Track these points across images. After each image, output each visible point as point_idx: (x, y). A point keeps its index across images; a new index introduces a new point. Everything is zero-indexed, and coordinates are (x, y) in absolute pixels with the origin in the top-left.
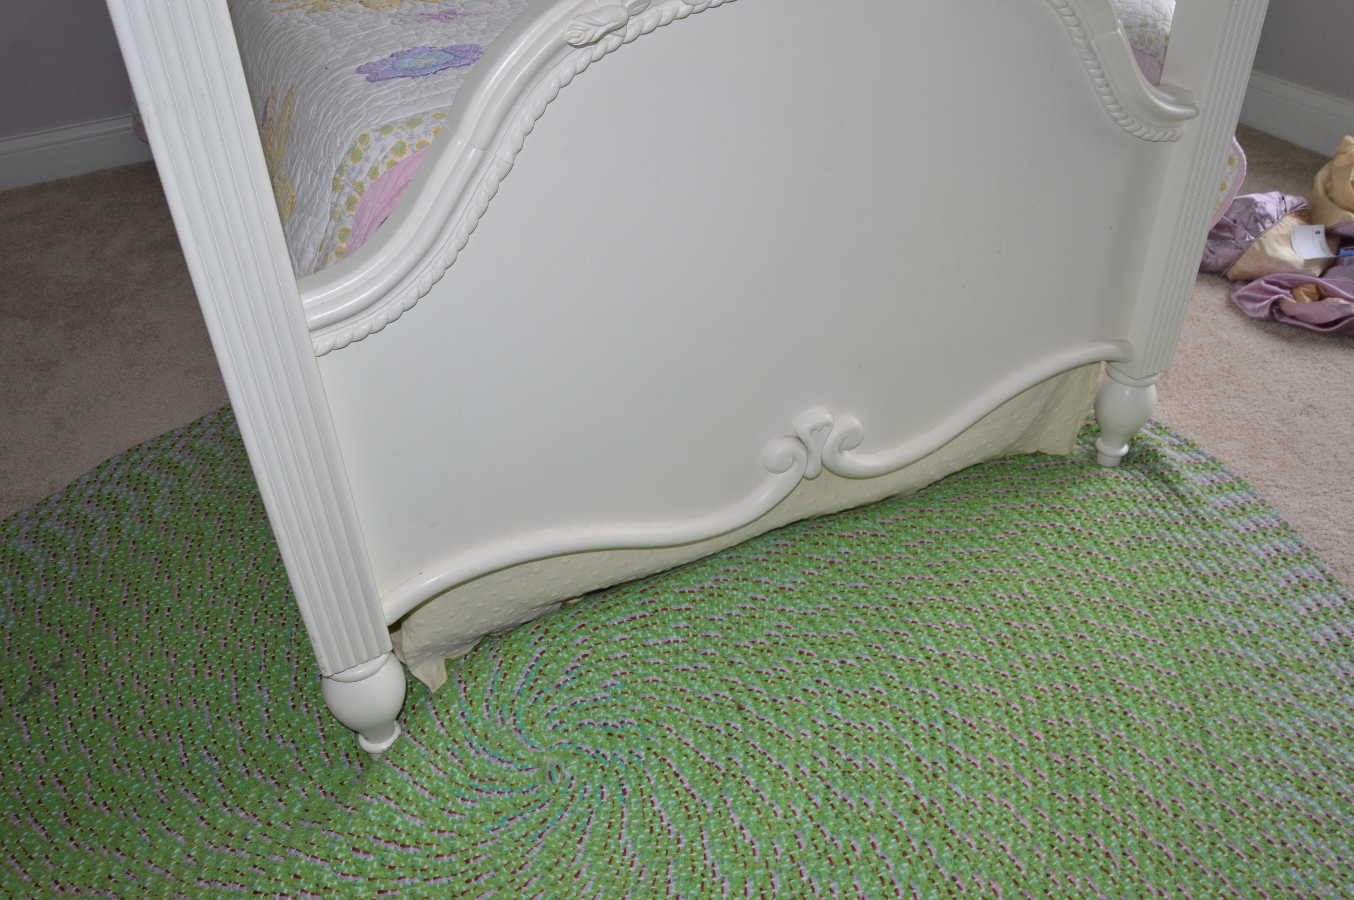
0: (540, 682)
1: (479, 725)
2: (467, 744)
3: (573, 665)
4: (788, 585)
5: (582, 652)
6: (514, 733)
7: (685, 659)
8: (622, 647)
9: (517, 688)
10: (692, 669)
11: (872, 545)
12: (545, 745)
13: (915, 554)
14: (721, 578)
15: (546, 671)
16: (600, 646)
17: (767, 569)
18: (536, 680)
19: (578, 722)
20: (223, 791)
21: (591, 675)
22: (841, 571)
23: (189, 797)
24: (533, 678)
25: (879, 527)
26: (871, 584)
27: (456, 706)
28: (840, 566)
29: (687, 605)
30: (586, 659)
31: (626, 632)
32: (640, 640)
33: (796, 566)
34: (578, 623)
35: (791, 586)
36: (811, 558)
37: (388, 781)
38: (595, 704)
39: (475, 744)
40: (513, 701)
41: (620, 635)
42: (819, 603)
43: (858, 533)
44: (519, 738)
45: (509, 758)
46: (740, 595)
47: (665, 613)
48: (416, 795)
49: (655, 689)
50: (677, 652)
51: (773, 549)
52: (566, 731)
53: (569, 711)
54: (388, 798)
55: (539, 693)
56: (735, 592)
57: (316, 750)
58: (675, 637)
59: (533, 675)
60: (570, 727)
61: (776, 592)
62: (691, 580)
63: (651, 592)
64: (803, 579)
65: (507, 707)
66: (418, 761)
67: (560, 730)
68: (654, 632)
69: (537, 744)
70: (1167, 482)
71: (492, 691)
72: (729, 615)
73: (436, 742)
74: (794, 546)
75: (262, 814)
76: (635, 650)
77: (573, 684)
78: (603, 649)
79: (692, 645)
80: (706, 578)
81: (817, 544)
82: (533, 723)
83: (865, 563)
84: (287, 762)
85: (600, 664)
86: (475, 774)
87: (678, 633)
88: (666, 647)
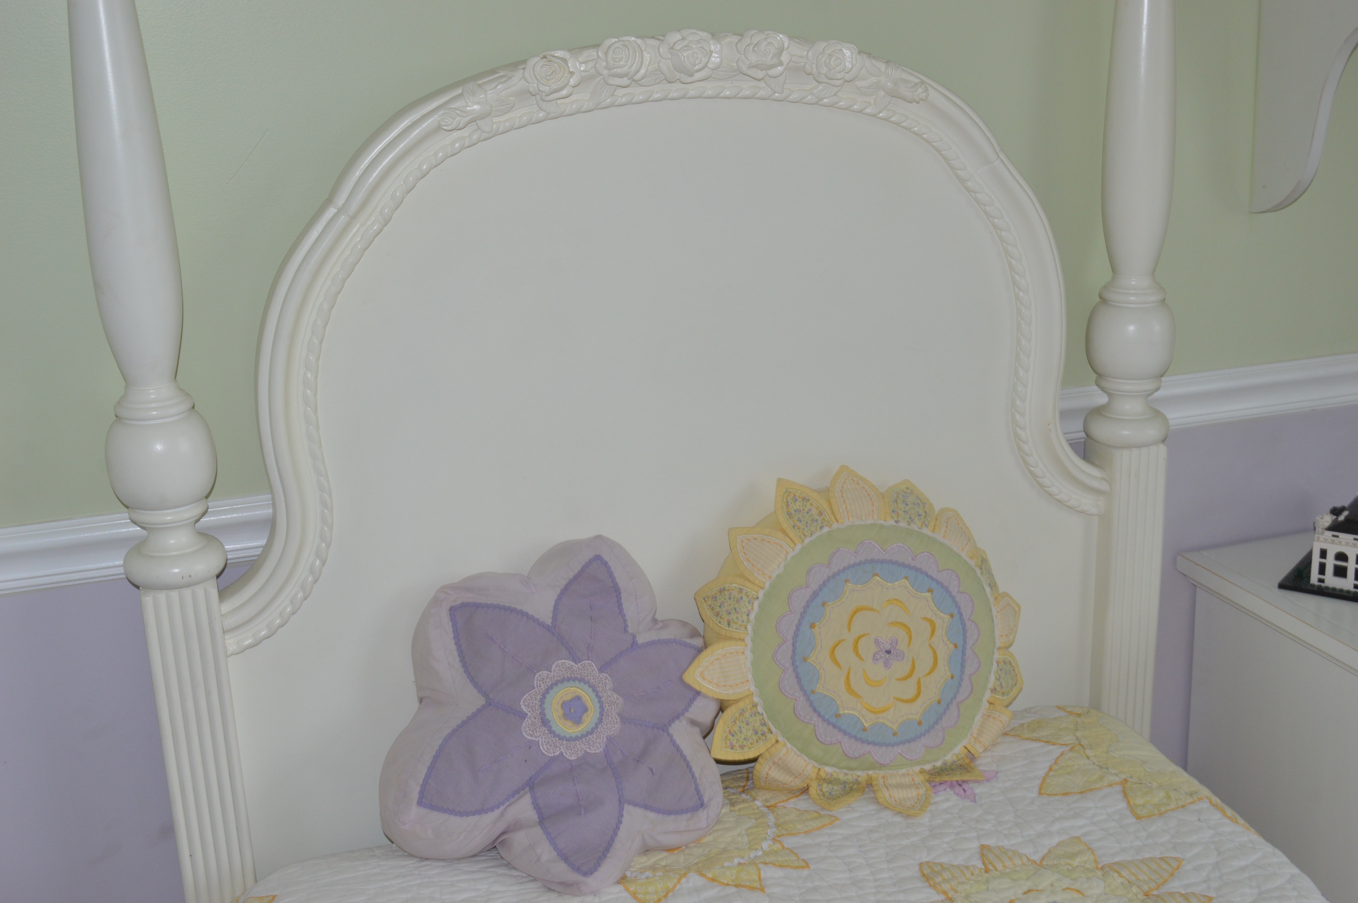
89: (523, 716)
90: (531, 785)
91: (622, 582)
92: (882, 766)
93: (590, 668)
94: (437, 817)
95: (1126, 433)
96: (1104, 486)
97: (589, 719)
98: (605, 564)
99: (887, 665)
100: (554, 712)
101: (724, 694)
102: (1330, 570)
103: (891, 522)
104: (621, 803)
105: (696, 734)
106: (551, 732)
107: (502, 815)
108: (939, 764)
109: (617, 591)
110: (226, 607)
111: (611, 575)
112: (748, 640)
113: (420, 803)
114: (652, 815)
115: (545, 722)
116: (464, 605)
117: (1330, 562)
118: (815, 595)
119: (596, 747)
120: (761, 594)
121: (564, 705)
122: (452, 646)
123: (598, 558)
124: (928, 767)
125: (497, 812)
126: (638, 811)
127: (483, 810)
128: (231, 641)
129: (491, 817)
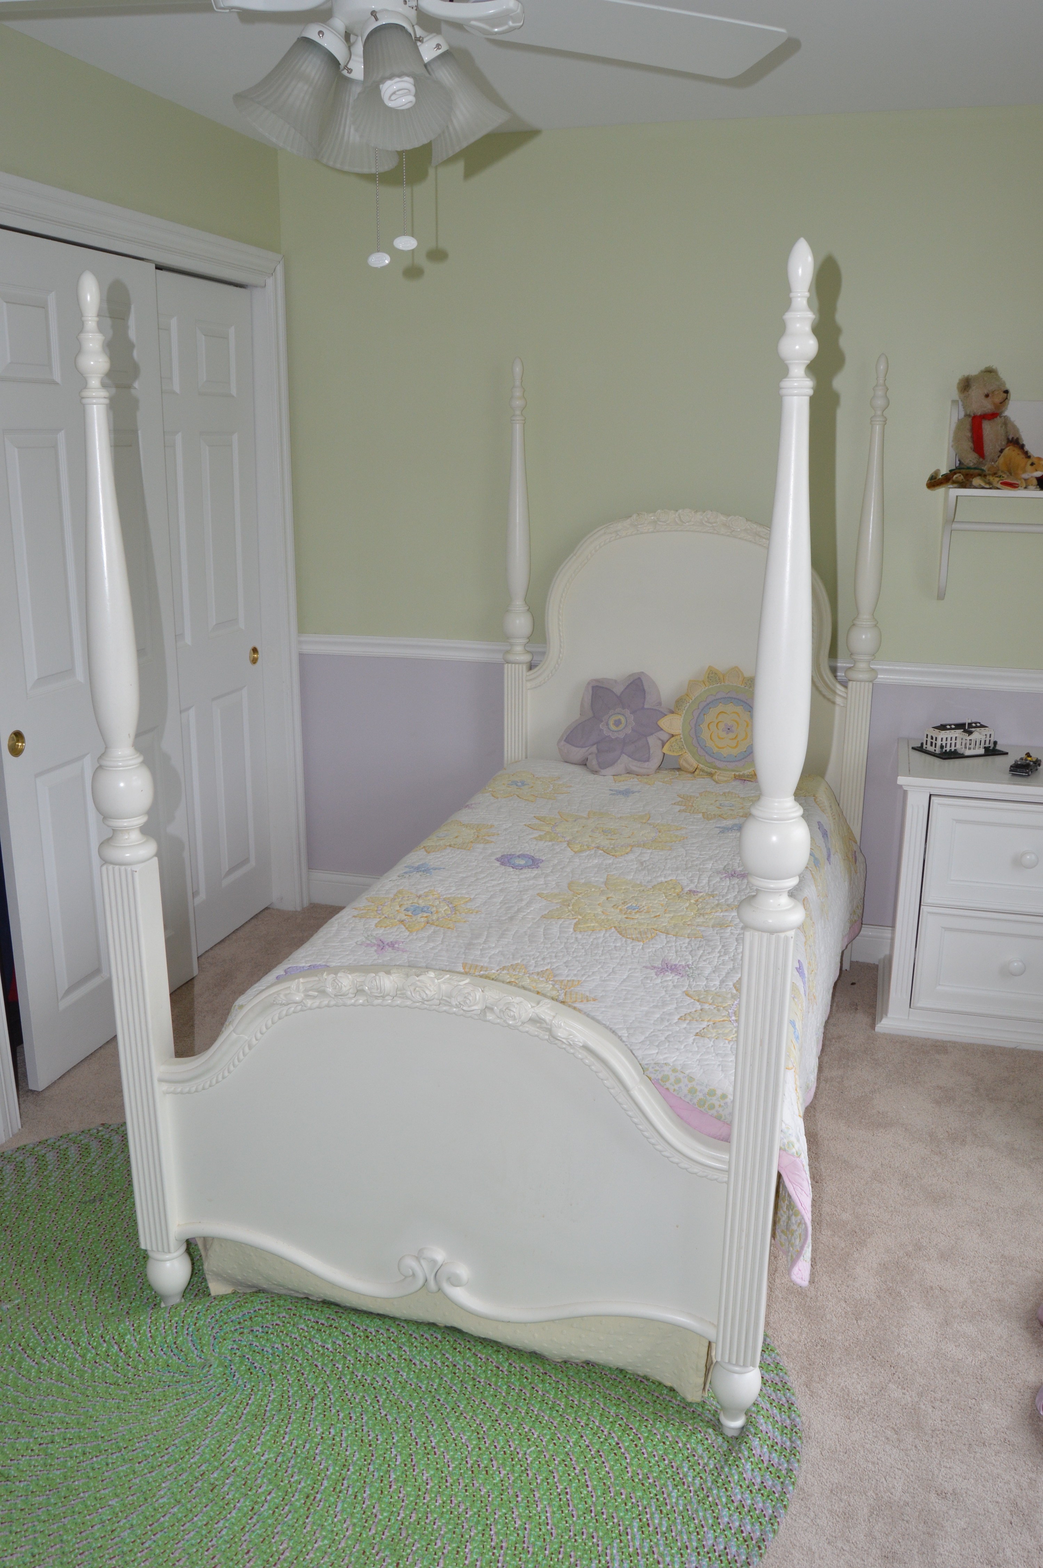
1: (200, 1323)
2: (187, 1327)
3: (268, 1325)
4: (415, 1361)
5: (278, 1322)
6: (211, 1338)
7: (323, 1361)
8: (299, 1332)
9: (233, 1318)
10: (320, 1368)
11: (489, 1372)
12: (219, 1353)
13: (508, 1394)
14: (381, 1331)
15: (254, 1320)
16: (288, 1325)
17: (412, 1344)
18: (245, 1321)
20: (100, 1286)
21: (272, 1336)
22: (455, 1373)
23: (89, 1279)
24: (245, 1319)
25: (506, 1365)
26: (461, 1391)
28: (457, 1371)
29: (350, 1333)
30: (277, 1327)
31: (308, 1326)
32: (311, 1335)
33: (431, 1353)
34: (290, 1306)
35: (418, 1363)
36: (444, 1355)
37: (142, 1318)
38: (261, 1351)
39: (190, 1329)
40: (226, 1323)
41: (303, 1326)
42: (421, 1382)
43: (488, 1359)
44: (212, 1341)
45: (199, 1347)
46: (384, 1348)
47: (335, 1330)
48: (145, 1331)
49: (292, 1364)
51: (426, 1335)
52: (235, 1354)
53: (246, 1346)
54: (133, 1325)
55: (241, 1328)
56: (382, 1344)
57: (147, 1294)
58: (329, 1346)
59: (247, 1317)
60: (239, 1353)
61: (405, 1359)
62: (364, 1323)
63: (340, 1314)
64: (428, 1364)
65: (221, 1323)
66: (160, 1319)
67: (234, 1352)
68: (321, 1336)
69: (217, 1350)
71: (221, 1312)
72: (368, 1354)
73: (175, 1316)
74: (441, 1342)
75: (100, 1304)
76: (304, 1339)
77: (260, 1335)
78: (289, 1327)
79: (334, 1357)
80: (372, 1326)
81: (455, 1349)
82: (225, 1339)
83: (474, 1379)
84: (132, 1291)
85: (281, 1334)
86: (177, 1342)
87: (333, 1346)
88: (320, 1348)
89: (602, 721)
90: (597, 743)
91: (646, 688)
92: (719, 769)
93: (627, 712)
94: (568, 746)
95: (861, 676)
96: (845, 695)
97: (621, 727)
98: (641, 681)
99: (727, 733)
100: (611, 722)
101: (673, 732)
102: (929, 743)
103: (743, 686)
104: (622, 753)
105: (659, 743)
106: (609, 728)
108: (741, 773)
109: (644, 691)
110: (528, 674)
111: (643, 685)
112: (683, 715)
113: (565, 741)
114: (630, 759)
115: (607, 724)
116: (597, 686)
117: (929, 740)
118: (708, 704)
119: (621, 736)
120: (691, 701)
121: (615, 721)
122: (590, 697)
123: (639, 678)
124: (737, 773)
125: (587, 749)
127: (582, 747)
128: (529, 685)
129: (584, 750)
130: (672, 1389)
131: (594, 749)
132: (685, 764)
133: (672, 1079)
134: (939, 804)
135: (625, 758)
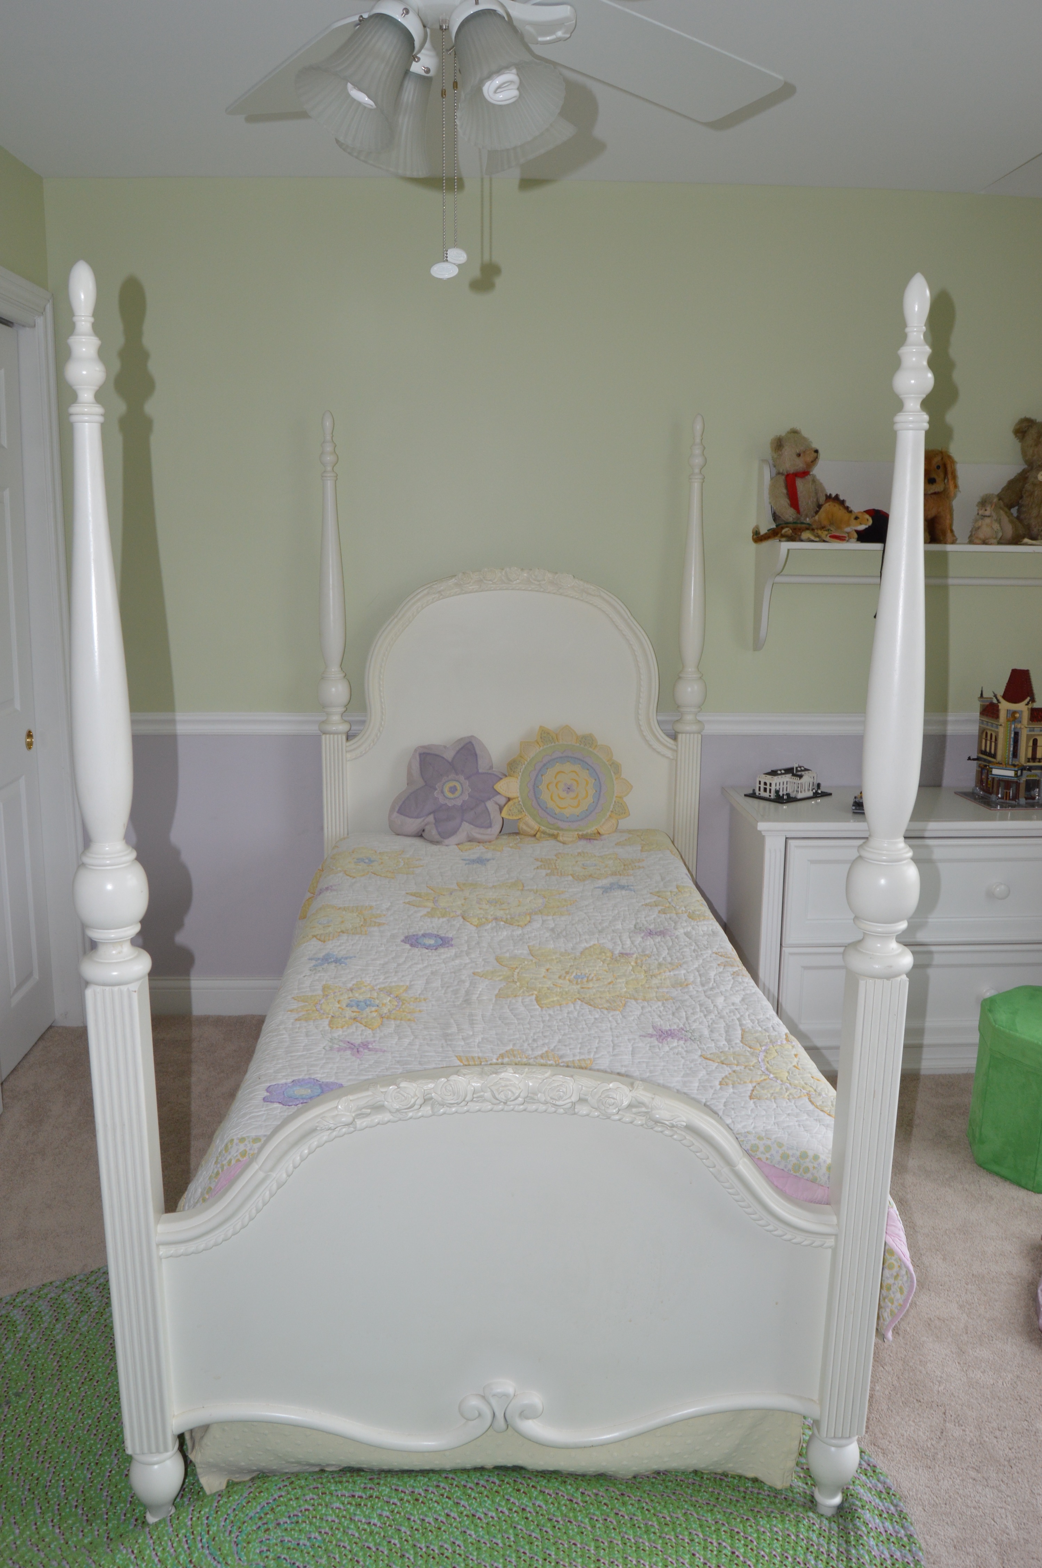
0: (268, 1516)
1: (214, 1529)
2: (199, 1538)
3: (296, 1513)
4: (478, 1515)
5: (307, 1507)
6: (232, 1545)
7: (374, 1540)
8: (335, 1513)
9: (251, 1514)
10: (374, 1549)
11: (564, 1508)
12: (248, 1561)
13: (594, 1527)
14: (431, 1489)
15: (277, 1510)
16: (320, 1507)
17: (470, 1496)
18: (266, 1514)
19: (279, 1555)
20: (57, 1512)
21: (304, 1525)
22: (527, 1518)
23: (37, 1507)
24: (265, 1511)
25: (578, 1495)
26: (542, 1537)
27: (207, 1510)
28: (529, 1515)
29: (396, 1500)
30: (307, 1513)
31: (343, 1504)
32: (350, 1514)
33: (493, 1502)
34: (315, 1485)
35: (482, 1516)
36: (508, 1500)
37: (140, 1541)
38: (296, 1547)
39: (204, 1540)
40: (244, 1522)
41: (338, 1504)
42: (494, 1537)
43: (557, 1494)
44: (234, 1548)
45: (221, 1560)
46: (439, 1508)
47: (377, 1500)
48: (150, 1556)
49: (340, 1553)
50: (371, 1533)
51: (482, 1482)
52: (267, 1557)
53: (277, 1545)
54: (133, 1552)
55: (264, 1524)
56: (436, 1505)
57: (121, 1509)
58: (376, 1521)
59: (267, 1509)
60: (271, 1556)
61: (467, 1516)
62: (408, 1485)
63: (376, 1481)
64: (494, 1514)
65: (239, 1524)
66: (164, 1536)
67: (264, 1555)
68: (362, 1511)
69: (244, 1558)
70: (847, 1542)
71: (234, 1509)
72: (423, 1520)
73: (181, 1528)
74: (500, 1486)
75: (67, 1534)
76: (343, 1520)
77: (289, 1527)
78: (322, 1510)
79: (385, 1532)
80: (419, 1485)
81: (518, 1490)
82: (249, 1543)
83: (550, 1520)
84: (101, 1509)
85: (314, 1520)
86: (193, 1561)
87: (379, 1520)
88: (366, 1526)
89: (436, 789)
90: (434, 812)
91: (478, 752)
92: (562, 829)
93: (462, 778)
94: (403, 817)
95: (688, 728)
96: (675, 747)
97: (457, 794)
98: (473, 745)
99: (568, 793)
100: (446, 790)
101: (510, 796)
102: (762, 789)
103: (578, 744)
104: (462, 820)
105: (497, 807)
106: (444, 796)
107: (424, 820)
108: (585, 833)
109: (476, 755)
110: (348, 744)
111: (474, 749)
112: (519, 778)
113: (398, 812)
114: (472, 826)
115: (442, 792)
116: (424, 753)
117: (762, 786)
118: (545, 765)
119: (459, 803)
120: (526, 763)
121: (451, 788)
122: (418, 765)
123: (470, 742)
124: (580, 833)
125: (422, 819)
126: (467, 824)
127: (417, 817)
128: (349, 756)
129: (419, 820)
130: (755, 1480)
131: (431, 818)
132: (525, 827)
133: (762, 1149)
134: (796, 847)
135: (466, 826)
